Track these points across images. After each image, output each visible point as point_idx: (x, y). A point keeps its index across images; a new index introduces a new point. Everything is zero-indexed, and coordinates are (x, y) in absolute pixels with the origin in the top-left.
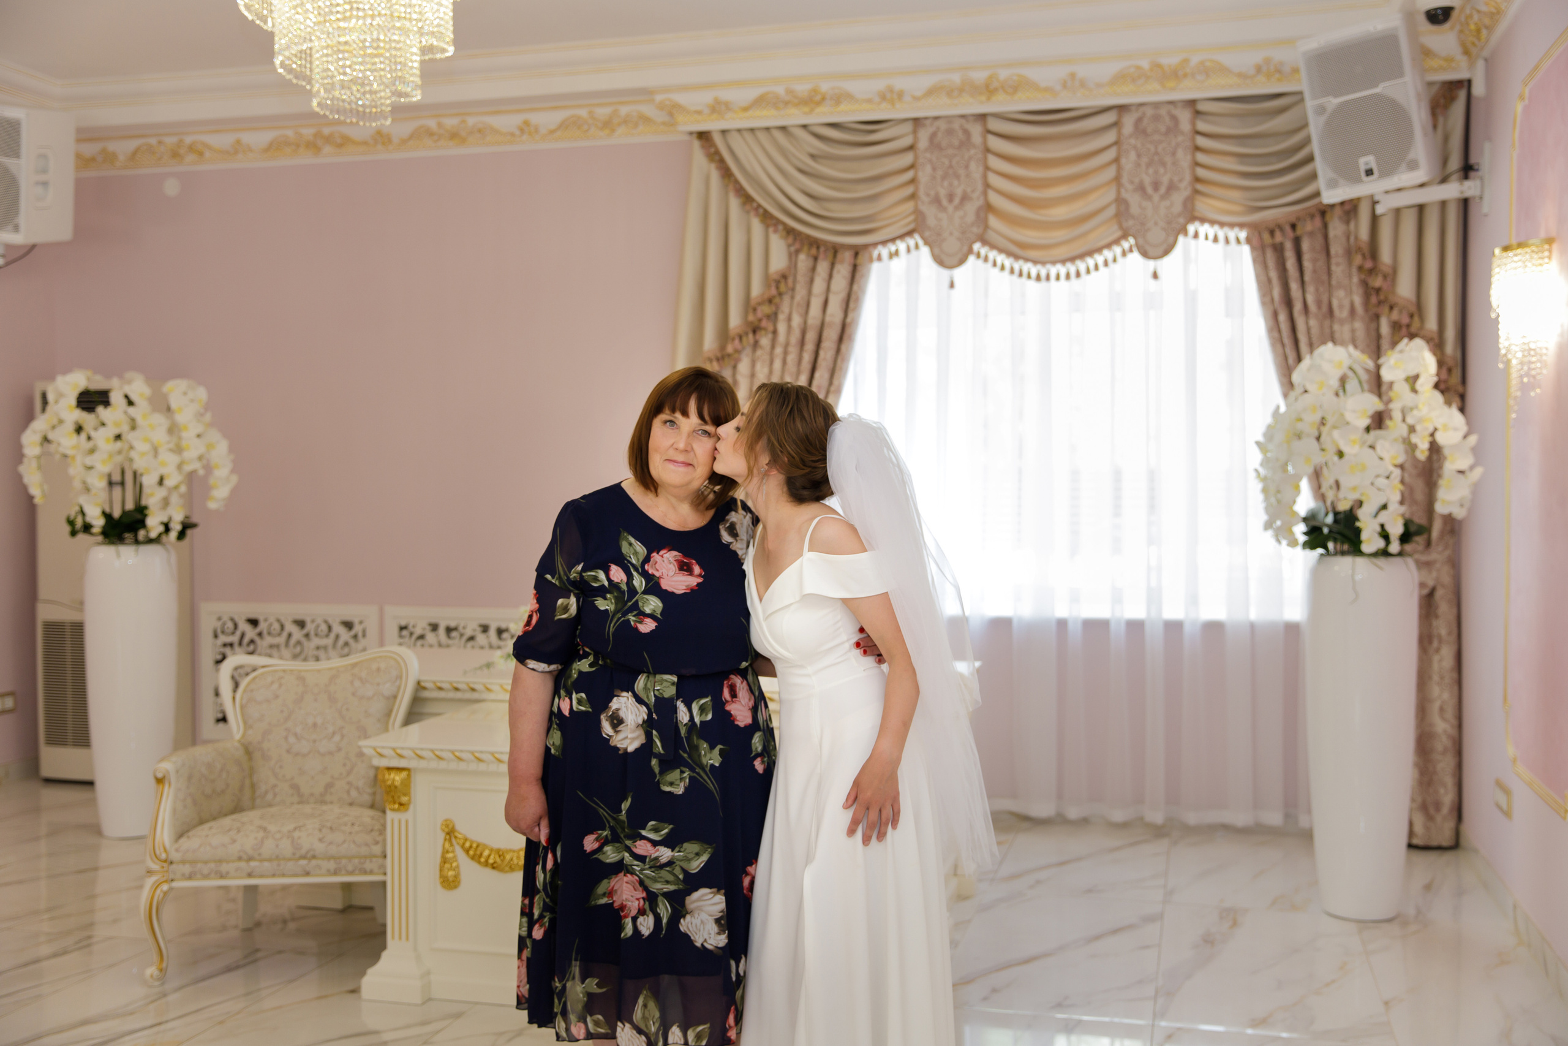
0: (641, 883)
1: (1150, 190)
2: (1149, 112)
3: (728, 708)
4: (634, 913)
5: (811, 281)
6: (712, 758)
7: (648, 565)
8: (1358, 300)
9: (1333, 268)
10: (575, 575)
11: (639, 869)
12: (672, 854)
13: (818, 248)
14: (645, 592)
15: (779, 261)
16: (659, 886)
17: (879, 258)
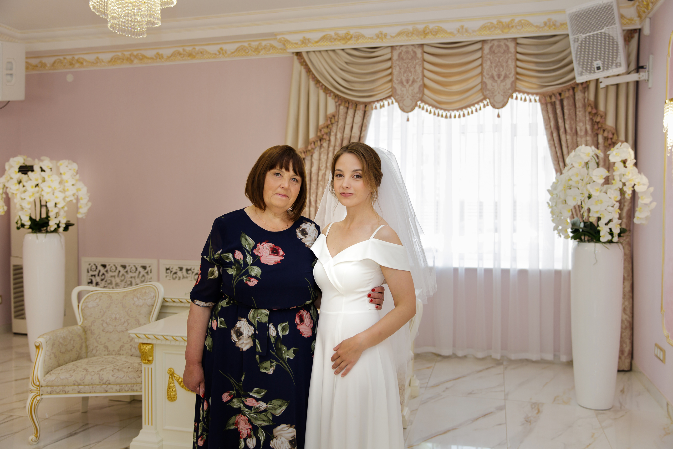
0: (249, 420)
1: (496, 78)
2: (496, 43)
3: (298, 328)
4: (245, 436)
5: (346, 118)
6: (290, 354)
7: (255, 250)
8: (589, 127)
9: (578, 113)
10: (217, 256)
11: (248, 413)
12: (267, 406)
13: (349, 103)
14: (253, 265)
15: (331, 109)
16: (259, 422)
17: (376, 108)
